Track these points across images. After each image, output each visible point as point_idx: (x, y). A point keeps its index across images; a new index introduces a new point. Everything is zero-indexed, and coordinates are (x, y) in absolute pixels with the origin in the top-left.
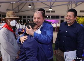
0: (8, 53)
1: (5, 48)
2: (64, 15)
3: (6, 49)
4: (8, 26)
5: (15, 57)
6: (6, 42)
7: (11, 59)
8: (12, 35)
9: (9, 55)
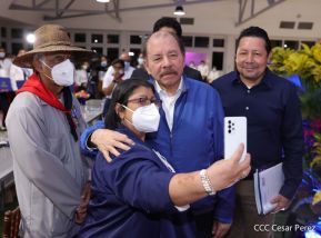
0: (46, 195)
1: (32, 176)
2: (227, 36)
3: (38, 180)
4: (41, 87)
5: (71, 209)
6: (38, 153)
7: (57, 216)
8: (57, 121)
9: (48, 201)
